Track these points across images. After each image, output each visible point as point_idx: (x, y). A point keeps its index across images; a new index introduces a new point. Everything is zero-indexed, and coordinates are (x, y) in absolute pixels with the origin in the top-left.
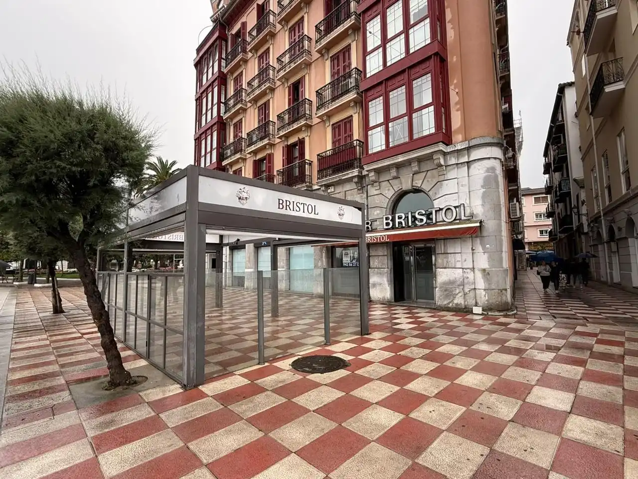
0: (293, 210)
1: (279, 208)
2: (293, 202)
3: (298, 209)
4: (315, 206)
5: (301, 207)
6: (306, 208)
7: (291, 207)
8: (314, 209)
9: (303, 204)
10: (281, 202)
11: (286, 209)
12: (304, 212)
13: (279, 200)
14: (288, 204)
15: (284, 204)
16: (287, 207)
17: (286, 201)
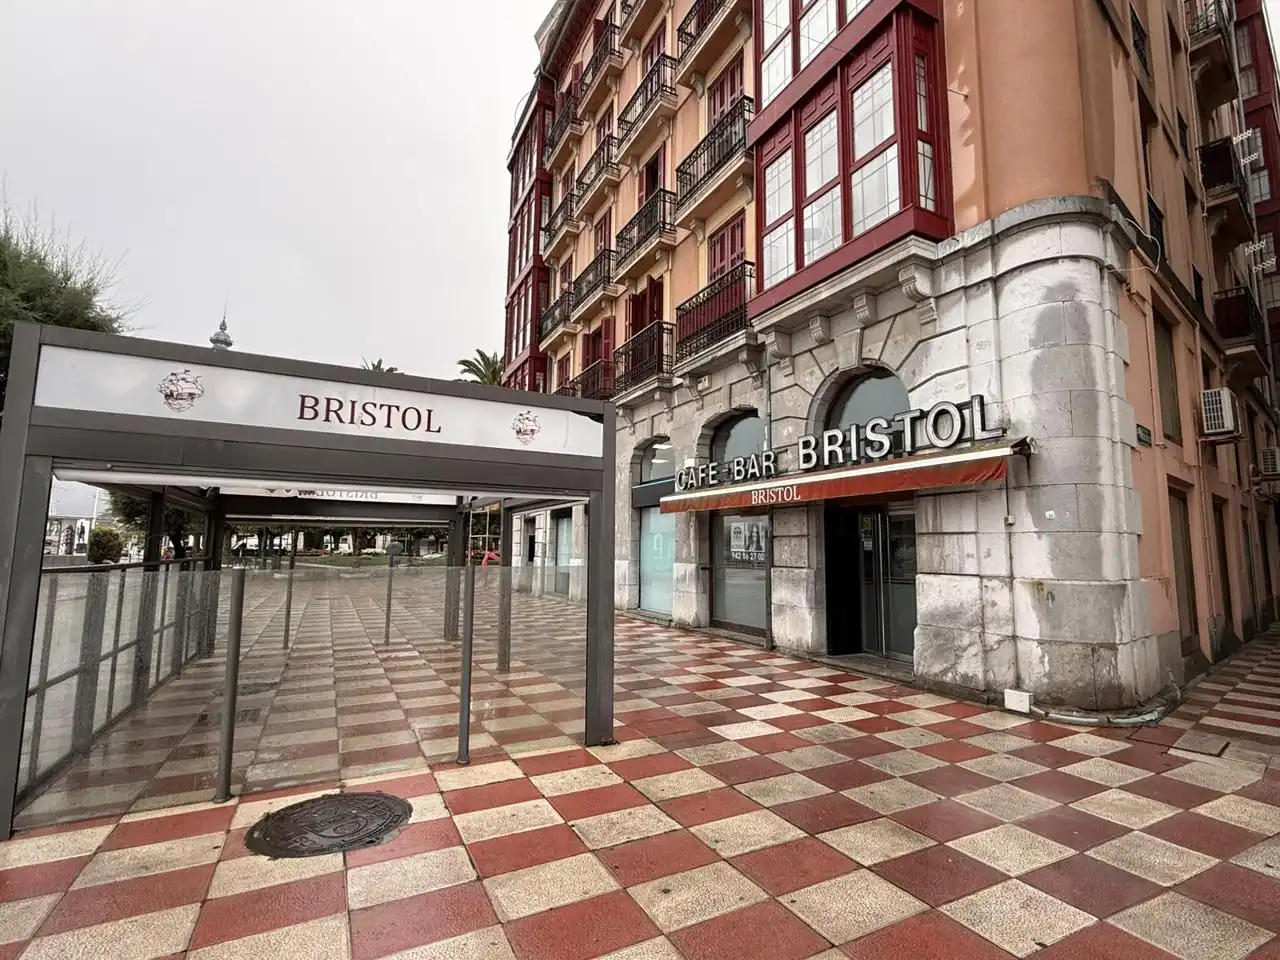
0: (352, 422)
1: (302, 417)
2: (353, 403)
3: (368, 420)
4: (430, 411)
5: (381, 415)
6: (396, 416)
7: (345, 414)
8: (427, 420)
9: (385, 409)
10: (309, 402)
11: (327, 419)
12: (388, 426)
13: (303, 397)
14: (334, 406)
15: (322, 408)
16: (332, 415)
17: (328, 400)
